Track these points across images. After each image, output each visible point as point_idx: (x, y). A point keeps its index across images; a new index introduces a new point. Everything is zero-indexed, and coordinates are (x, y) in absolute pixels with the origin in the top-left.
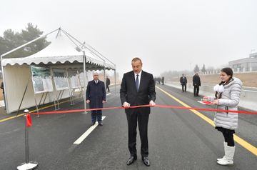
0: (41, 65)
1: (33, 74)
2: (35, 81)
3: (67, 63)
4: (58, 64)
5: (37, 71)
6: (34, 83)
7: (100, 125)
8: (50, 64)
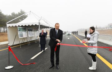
0: (22, 26)
1: (18, 30)
2: (19, 33)
3: (32, 26)
4: (29, 26)
5: (20, 29)
6: (19, 34)
7: (44, 51)
8: (25, 26)
